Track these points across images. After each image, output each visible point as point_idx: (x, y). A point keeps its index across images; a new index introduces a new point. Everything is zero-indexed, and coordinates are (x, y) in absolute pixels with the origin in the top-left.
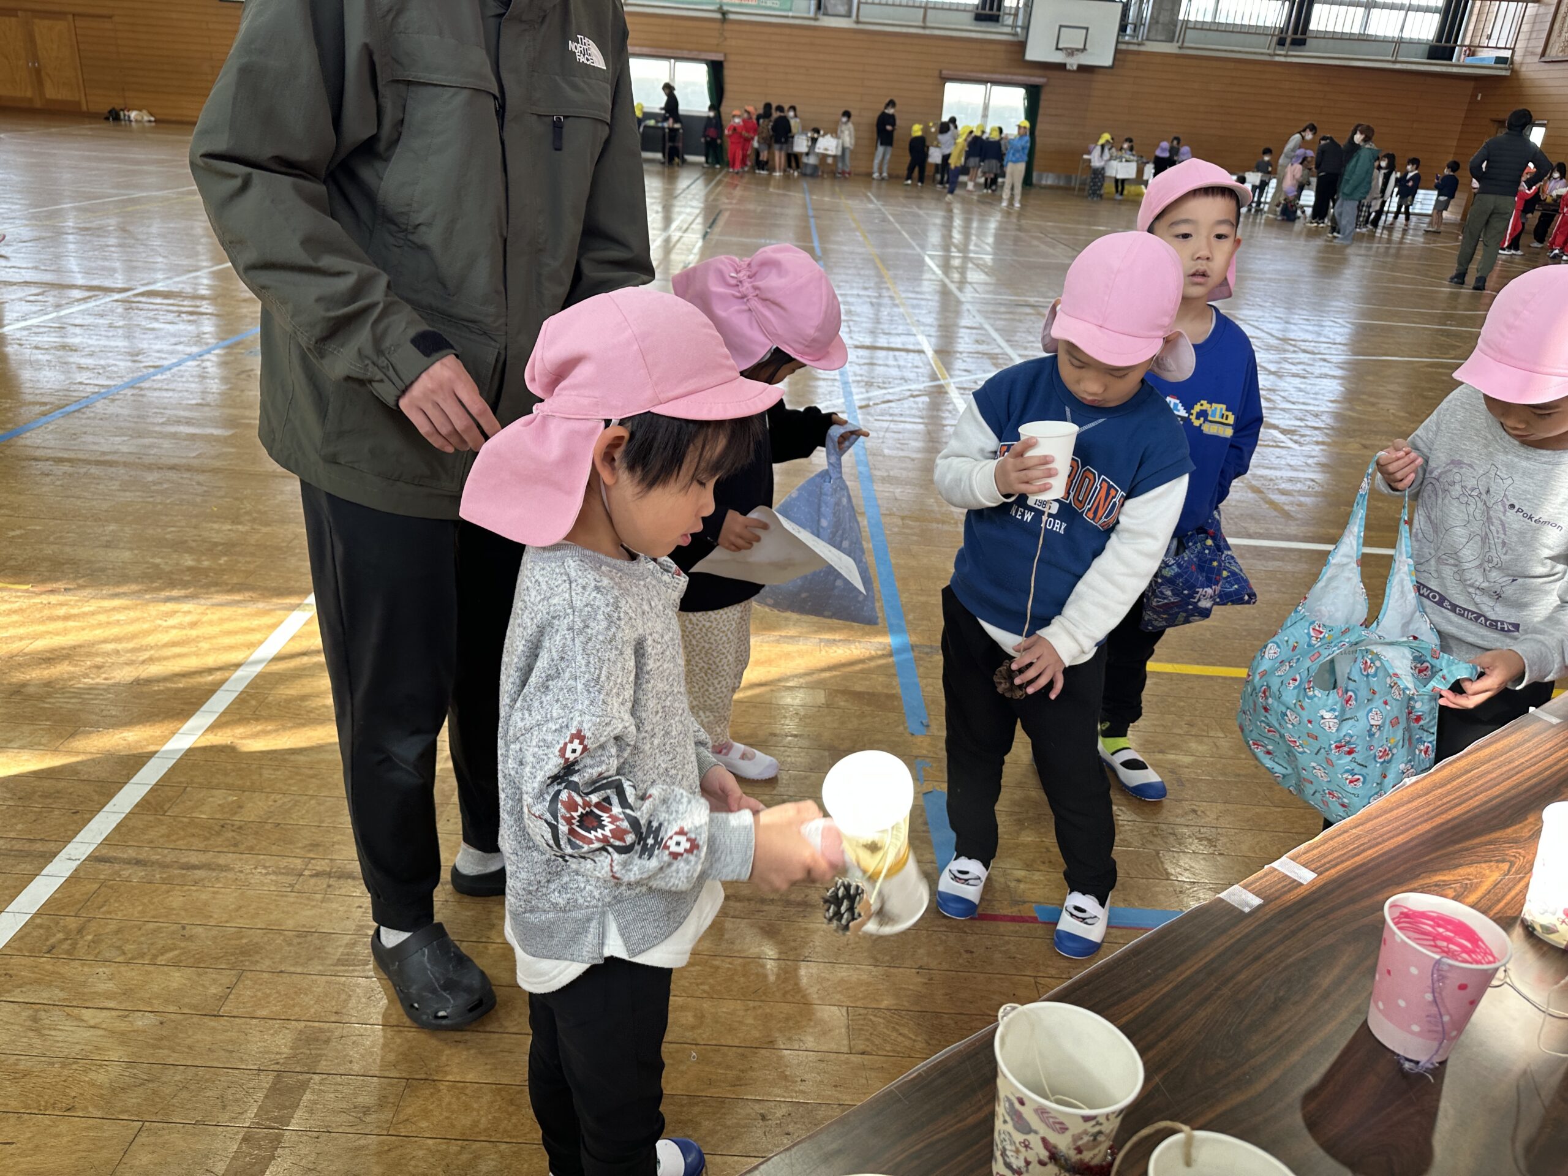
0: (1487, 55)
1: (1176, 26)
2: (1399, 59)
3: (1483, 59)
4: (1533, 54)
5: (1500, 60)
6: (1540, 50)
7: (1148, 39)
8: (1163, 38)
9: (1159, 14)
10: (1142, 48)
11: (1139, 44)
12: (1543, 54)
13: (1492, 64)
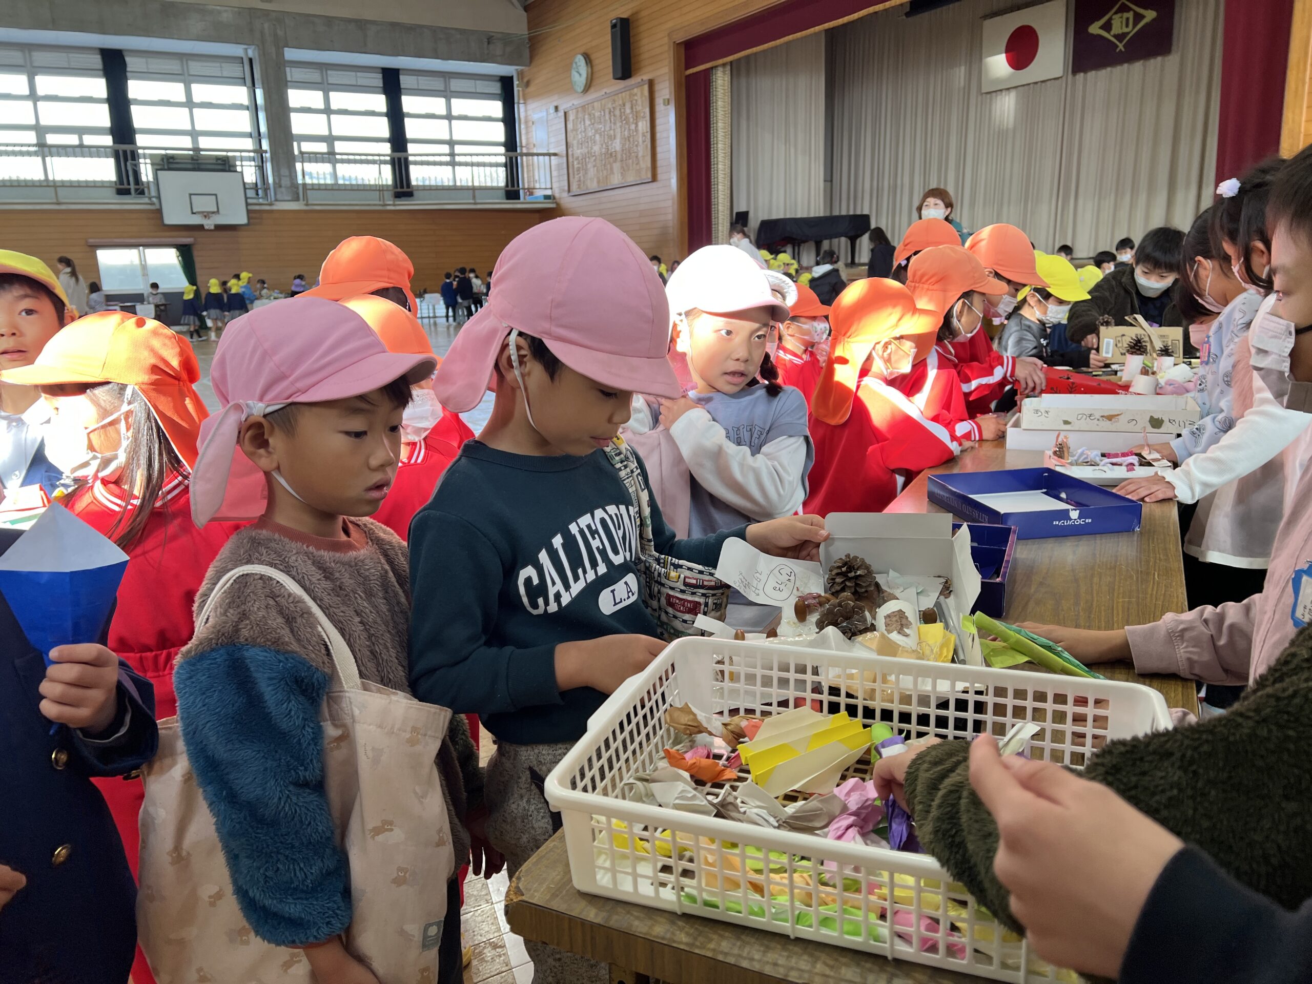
0: (539, 193)
1: (297, 188)
2: (478, 201)
3: (537, 198)
4: (564, 191)
5: (547, 197)
6: (566, 188)
7: (276, 200)
8: (290, 198)
9: (280, 180)
10: (274, 208)
11: (271, 204)
12: (569, 191)
13: (542, 200)
